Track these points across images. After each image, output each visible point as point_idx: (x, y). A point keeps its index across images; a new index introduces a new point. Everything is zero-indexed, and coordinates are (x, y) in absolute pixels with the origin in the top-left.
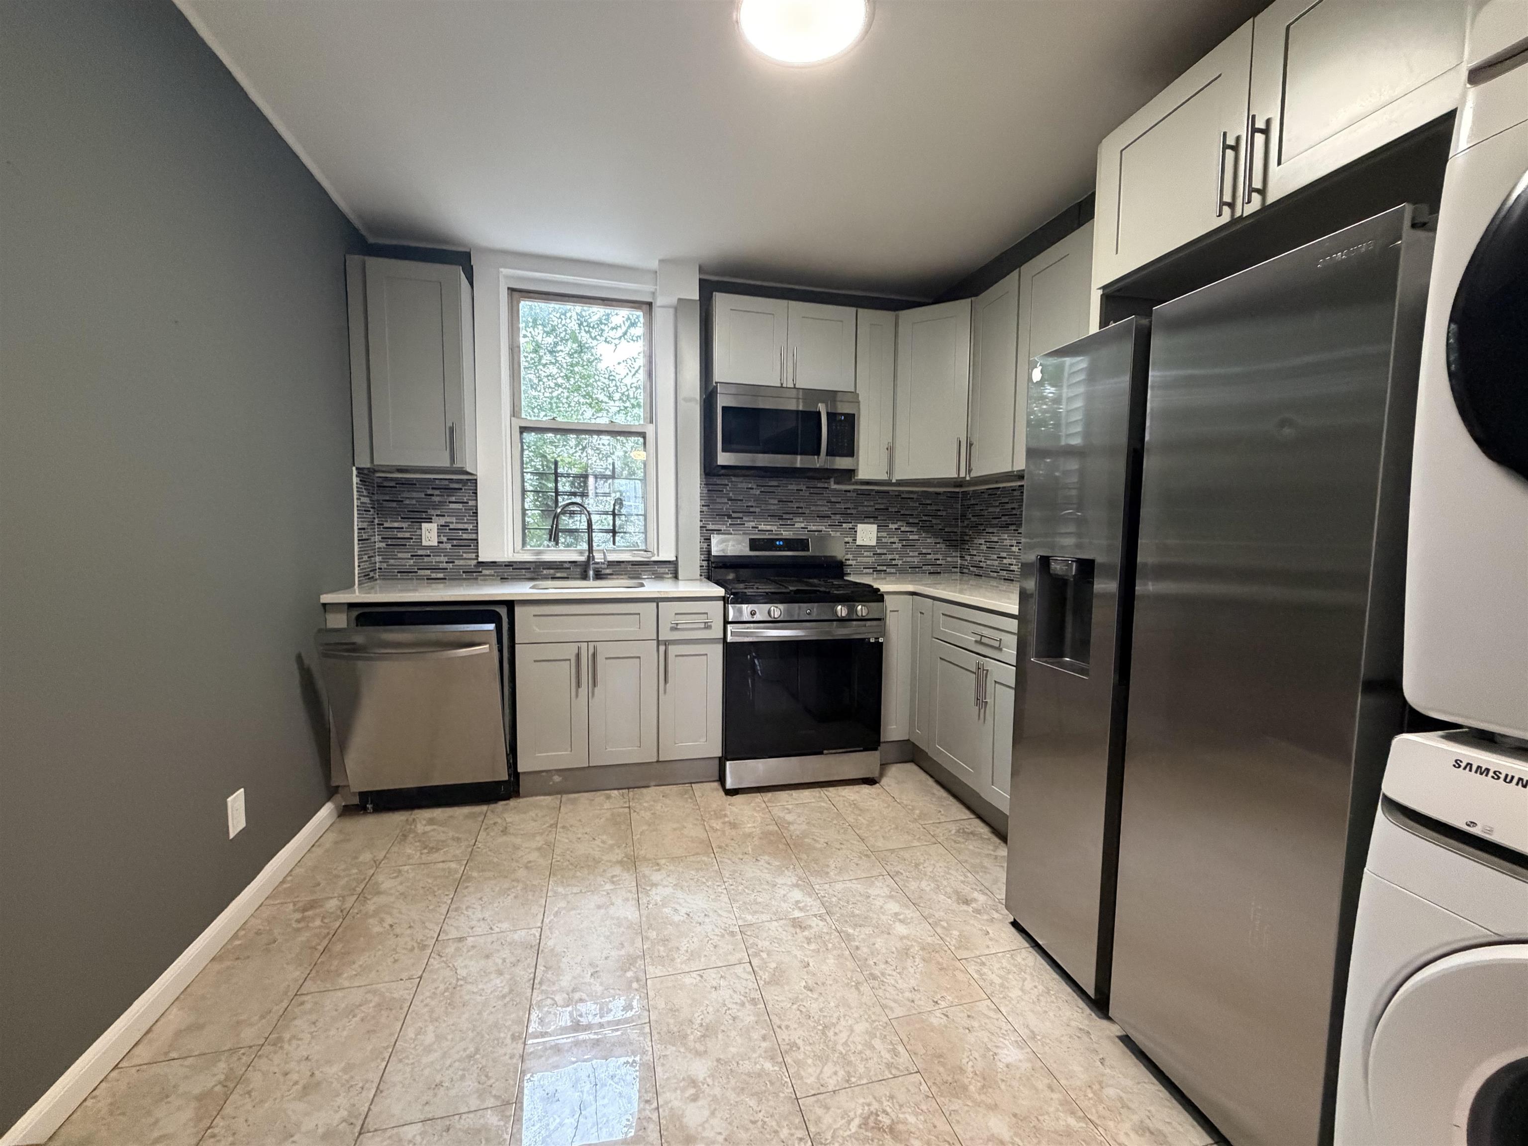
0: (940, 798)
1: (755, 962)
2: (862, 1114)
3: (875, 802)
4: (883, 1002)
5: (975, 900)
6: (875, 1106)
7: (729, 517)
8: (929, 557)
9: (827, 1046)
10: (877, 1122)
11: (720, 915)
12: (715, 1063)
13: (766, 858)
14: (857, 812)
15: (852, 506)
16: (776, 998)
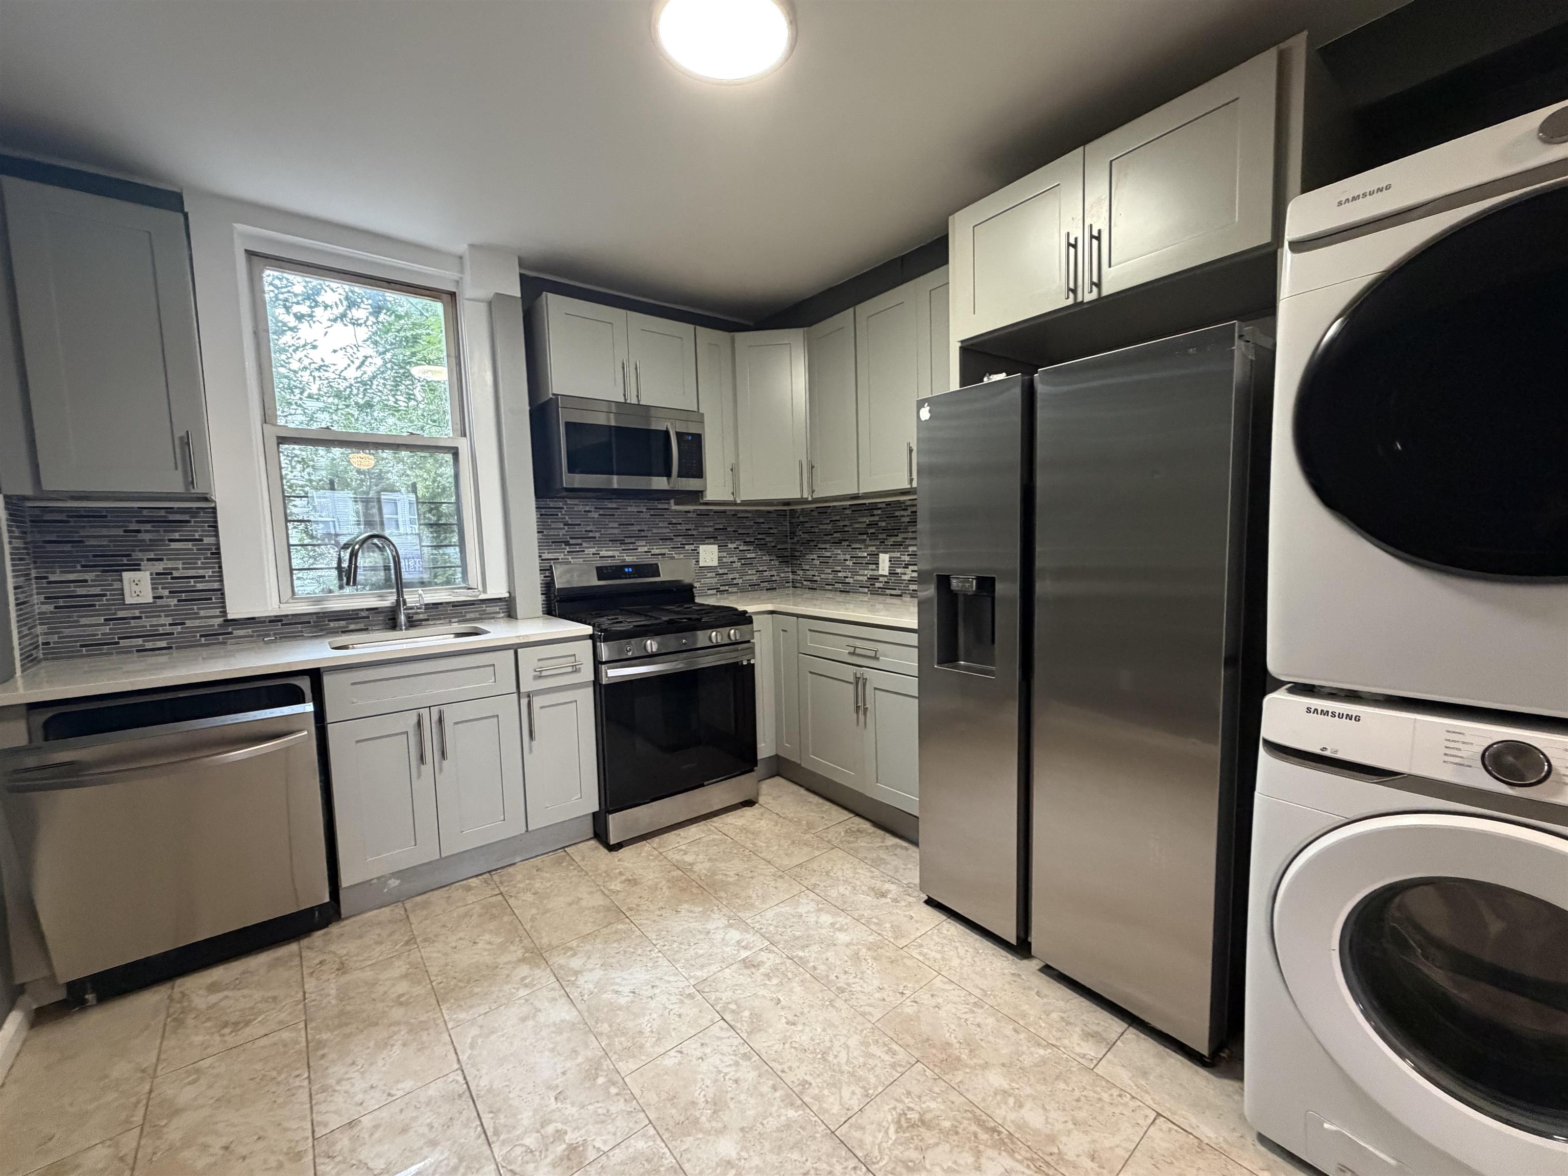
0: (817, 805)
1: (728, 1017)
2: (893, 1120)
3: (763, 822)
4: (861, 1009)
5: (888, 891)
6: (900, 1106)
7: (567, 543)
8: (765, 574)
9: (834, 1071)
10: (908, 1120)
11: (669, 982)
12: (741, 1135)
13: (686, 906)
14: (751, 836)
15: (692, 527)
16: (766, 1044)
